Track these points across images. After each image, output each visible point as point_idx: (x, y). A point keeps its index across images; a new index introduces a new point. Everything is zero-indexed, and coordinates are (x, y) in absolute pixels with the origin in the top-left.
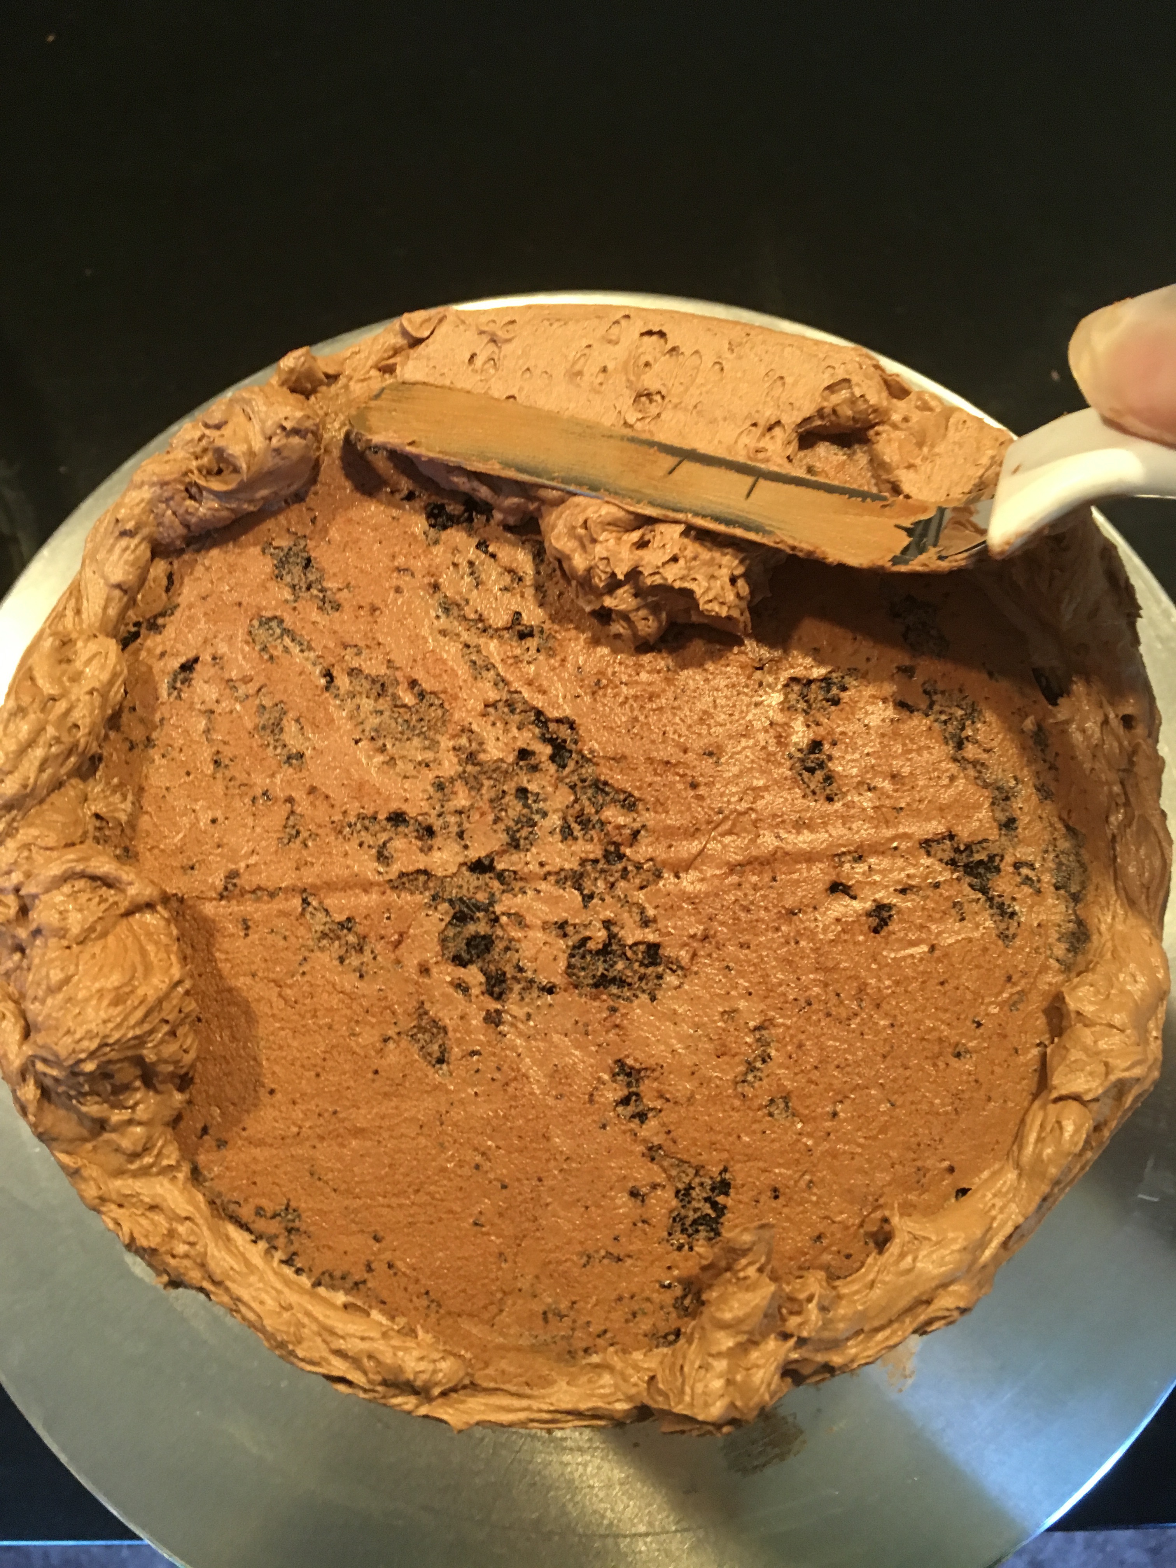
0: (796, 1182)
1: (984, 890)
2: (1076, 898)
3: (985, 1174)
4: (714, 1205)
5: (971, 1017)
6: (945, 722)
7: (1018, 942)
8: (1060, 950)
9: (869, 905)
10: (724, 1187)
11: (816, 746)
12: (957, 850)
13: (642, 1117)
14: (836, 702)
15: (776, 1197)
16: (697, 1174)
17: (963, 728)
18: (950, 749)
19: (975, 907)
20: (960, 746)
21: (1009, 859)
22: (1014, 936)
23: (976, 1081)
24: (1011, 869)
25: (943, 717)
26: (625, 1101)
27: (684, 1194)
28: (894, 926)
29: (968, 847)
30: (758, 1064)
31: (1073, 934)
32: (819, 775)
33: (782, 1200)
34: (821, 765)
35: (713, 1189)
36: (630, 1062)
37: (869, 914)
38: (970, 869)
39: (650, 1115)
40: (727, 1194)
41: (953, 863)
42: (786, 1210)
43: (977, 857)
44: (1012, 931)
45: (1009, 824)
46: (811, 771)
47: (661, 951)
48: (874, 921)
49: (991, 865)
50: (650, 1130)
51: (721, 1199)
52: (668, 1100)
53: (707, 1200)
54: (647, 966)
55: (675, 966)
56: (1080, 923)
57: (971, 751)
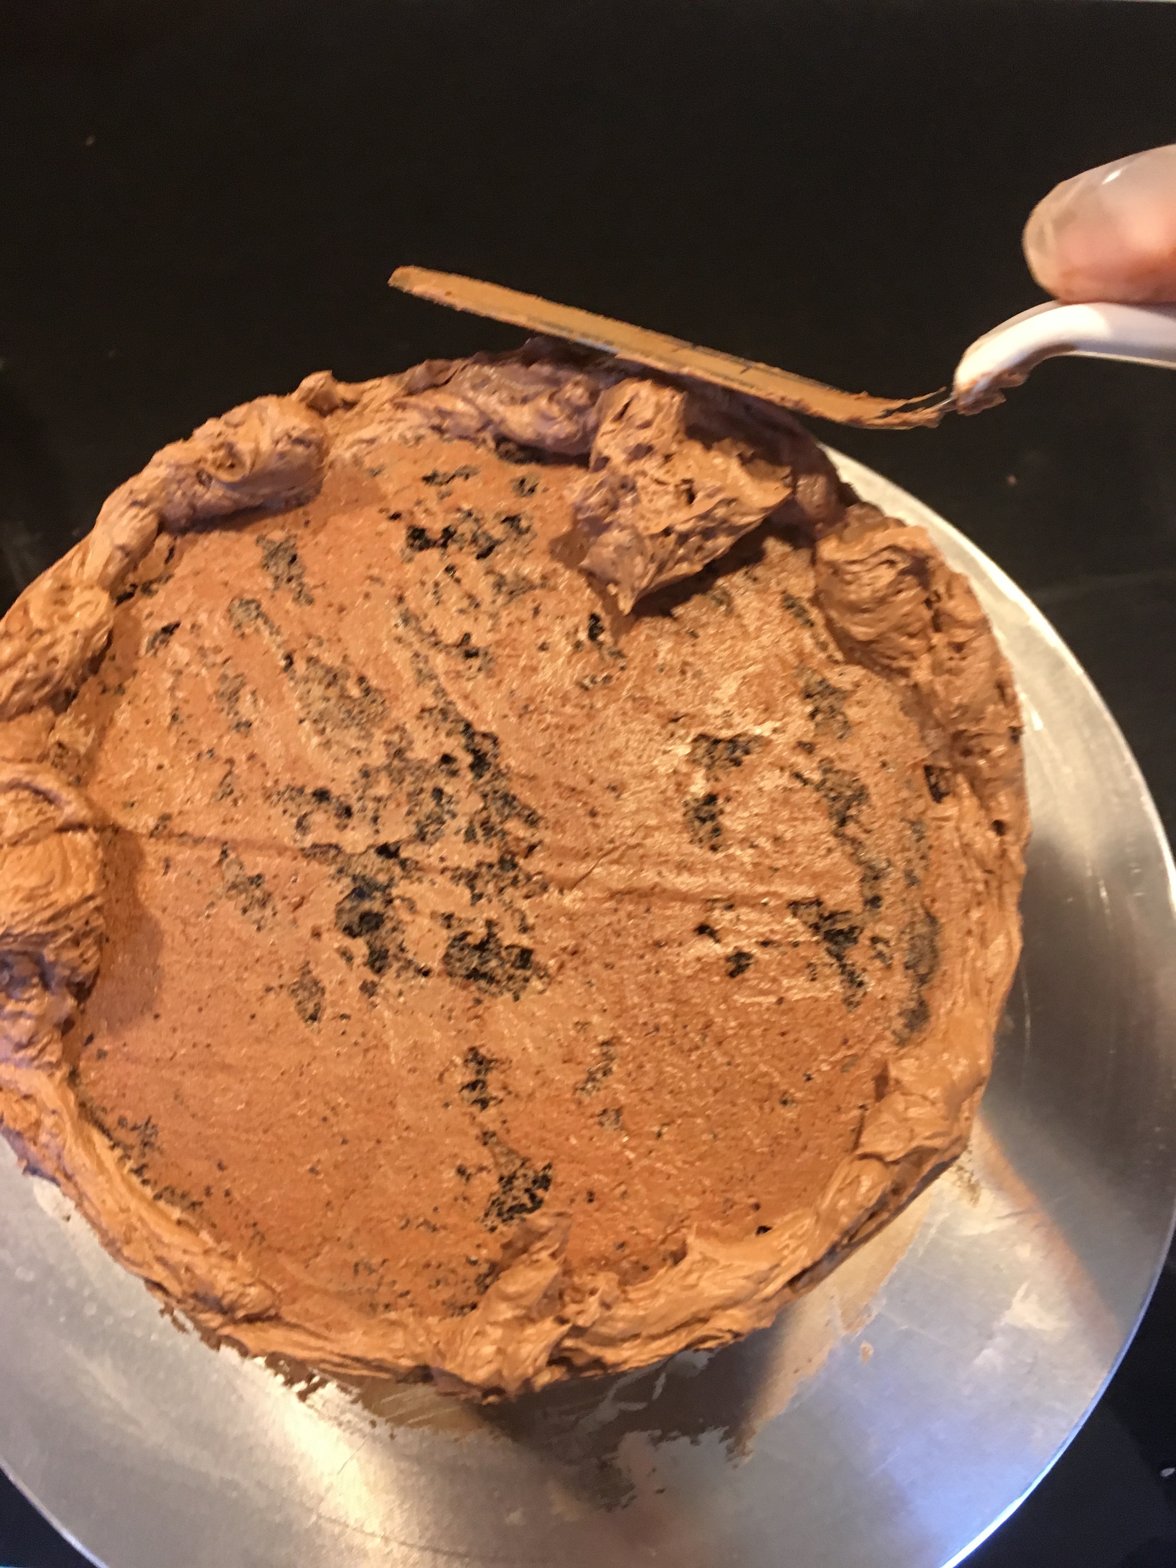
0: (613, 1189)
1: (839, 957)
2: (923, 980)
3: (788, 1217)
4: (533, 1197)
5: (803, 1070)
6: (834, 799)
7: (860, 1010)
8: (899, 1024)
9: (730, 950)
10: (545, 1182)
11: (711, 799)
12: (821, 916)
13: (484, 1103)
14: (737, 763)
15: (591, 1201)
16: (523, 1165)
17: (849, 808)
18: (833, 824)
19: (827, 971)
20: (843, 822)
21: (867, 933)
22: (858, 1004)
23: (797, 1130)
24: (867, 942)
25: (832, 794)
26: (472, 1086)
27: (507, 1181)
28: (748, 974)
29: (832, 916)
30: (599, 1076)
31: (913, 1012)
32: (709, 825)
33: (595, 1204)
34: (713, 817)
35: (535, 1182)
36: (483, 1051)
37: (728, 959)
38: (831, 936)
39: (492, 1103)
40: (546, 1189)
41: (816, 928)
42: (597, 1215)
43: (839, 926)
44: (856, 999)
45: (874, 902)
46: (703, 820)
47: (533, 957)
48: (732, 966)
49: (850, 936)
50: (489, 1117)
51: (540, 1193)
52: (510, 1093)
53: (527, 1190)
54: (518, 968)
55: (543, 973)
56: (922, 1003)
57: (851, 829)
